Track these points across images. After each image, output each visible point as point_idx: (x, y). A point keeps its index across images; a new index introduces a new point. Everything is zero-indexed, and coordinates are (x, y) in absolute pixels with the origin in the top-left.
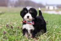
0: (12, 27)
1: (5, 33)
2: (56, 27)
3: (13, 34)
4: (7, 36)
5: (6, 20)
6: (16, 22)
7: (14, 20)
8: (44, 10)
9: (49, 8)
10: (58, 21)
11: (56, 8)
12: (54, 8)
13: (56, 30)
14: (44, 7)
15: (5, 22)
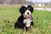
0: (9, 22)
1: (3, 27)
3: (10, 28)
4: (5, 30)
5: (3, 15)
6: (12, 17)
7: (9, 16)
9: (38, 5)
10: (46, 17)
12: (42, 5)
13: (45, 25)
14: (34, 4)
15: (2, 18)
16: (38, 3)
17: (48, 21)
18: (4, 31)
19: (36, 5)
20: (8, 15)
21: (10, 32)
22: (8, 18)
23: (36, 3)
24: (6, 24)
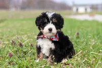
0: (21, 45)
1: (11, 56)
2: (94, 43)
4: (15, 60)
7: (22, 33)
8: (70, 14)
9: (77, 10)
10: (95, 32)
11: (89, 10)
12: (86, 10)
13: (94, 49)
15: (8, 37)
16: (78, 6)
17: (99, 41)
18: (13, 64)
19: (74, 9)
20: (19, 32)
21: (25, 64)
22: (19, 37)
23: (75, 5)
24: (15, 49)
